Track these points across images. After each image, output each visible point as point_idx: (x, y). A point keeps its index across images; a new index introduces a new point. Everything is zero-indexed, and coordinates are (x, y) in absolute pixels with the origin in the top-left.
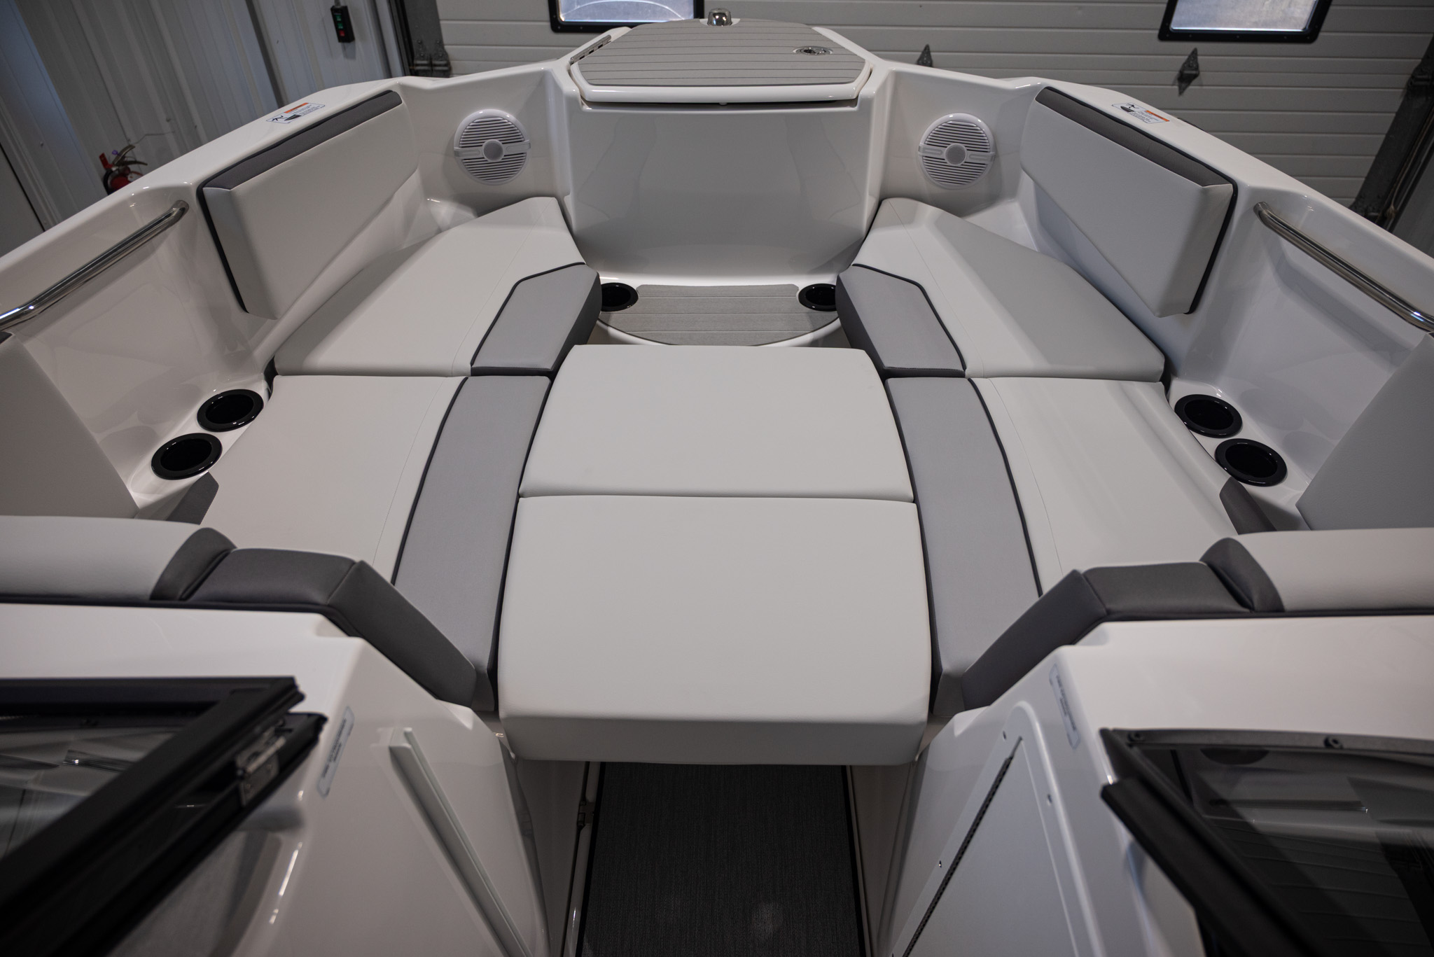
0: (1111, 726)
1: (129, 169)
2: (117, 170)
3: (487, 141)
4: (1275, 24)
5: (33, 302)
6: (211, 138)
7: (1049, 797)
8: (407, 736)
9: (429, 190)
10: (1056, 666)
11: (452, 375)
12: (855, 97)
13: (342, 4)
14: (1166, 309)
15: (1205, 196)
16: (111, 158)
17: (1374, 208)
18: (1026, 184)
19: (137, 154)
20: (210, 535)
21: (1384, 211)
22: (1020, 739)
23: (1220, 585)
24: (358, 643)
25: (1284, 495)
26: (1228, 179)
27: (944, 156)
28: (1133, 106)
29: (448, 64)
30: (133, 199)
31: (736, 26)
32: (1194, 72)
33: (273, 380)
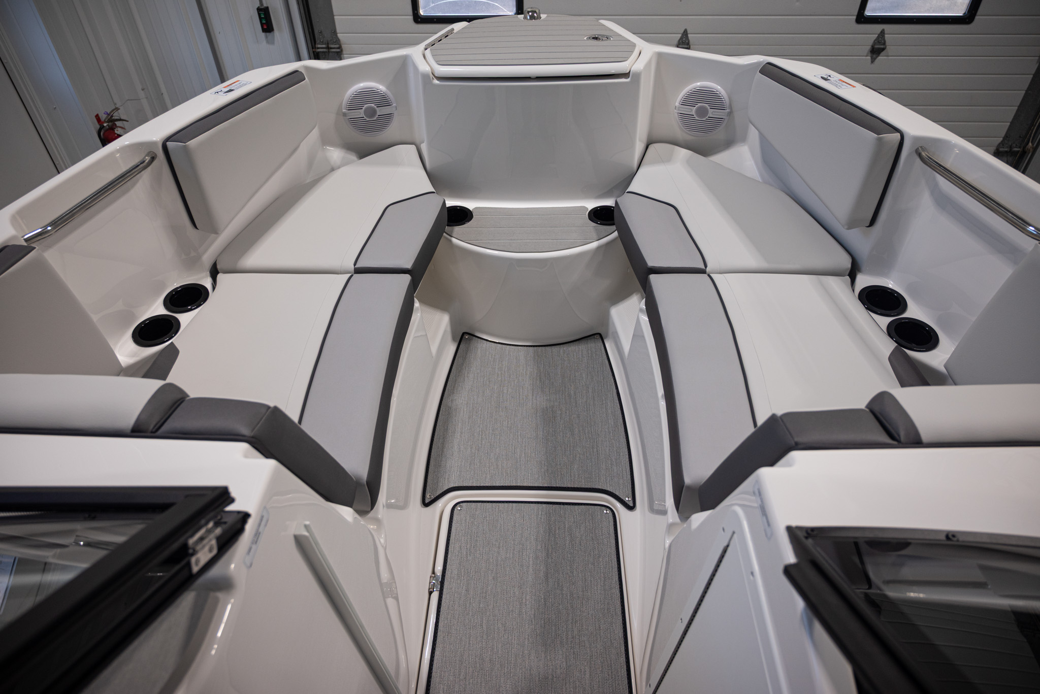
0: (794, 523)
1: (116, 125)
2: (107, 125)
3: (366, 106)
4: (942, 10)
5: (50, 224)
6: (174, 106)
7: (752, 573)
8: (307, 527)
9: (325, 141)
10: (758, 482)
11: (341, 273)
12: (628, 72)
13: (265, 5)
14: (852, 224)
15: (880, 143)
16: (103, 117)
17: (1016, 145)
18: (753, 134)
19: (121, 114)
20: (172, 388)
21: (1024, 147)
22: (734, 533)
23: (877, 424)
24: (272, 463)
25: (936, 358)
26: (897, 130)
27: (693, 113)
28: (830, 76)
29: (340, 47)
30: (118, 151)
31: (544, 20)
32: (882, 47)
33: (216, 276)
